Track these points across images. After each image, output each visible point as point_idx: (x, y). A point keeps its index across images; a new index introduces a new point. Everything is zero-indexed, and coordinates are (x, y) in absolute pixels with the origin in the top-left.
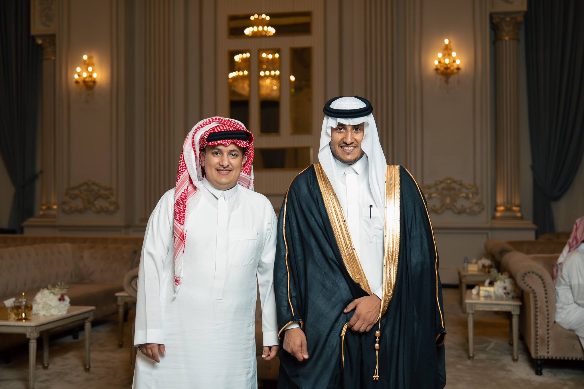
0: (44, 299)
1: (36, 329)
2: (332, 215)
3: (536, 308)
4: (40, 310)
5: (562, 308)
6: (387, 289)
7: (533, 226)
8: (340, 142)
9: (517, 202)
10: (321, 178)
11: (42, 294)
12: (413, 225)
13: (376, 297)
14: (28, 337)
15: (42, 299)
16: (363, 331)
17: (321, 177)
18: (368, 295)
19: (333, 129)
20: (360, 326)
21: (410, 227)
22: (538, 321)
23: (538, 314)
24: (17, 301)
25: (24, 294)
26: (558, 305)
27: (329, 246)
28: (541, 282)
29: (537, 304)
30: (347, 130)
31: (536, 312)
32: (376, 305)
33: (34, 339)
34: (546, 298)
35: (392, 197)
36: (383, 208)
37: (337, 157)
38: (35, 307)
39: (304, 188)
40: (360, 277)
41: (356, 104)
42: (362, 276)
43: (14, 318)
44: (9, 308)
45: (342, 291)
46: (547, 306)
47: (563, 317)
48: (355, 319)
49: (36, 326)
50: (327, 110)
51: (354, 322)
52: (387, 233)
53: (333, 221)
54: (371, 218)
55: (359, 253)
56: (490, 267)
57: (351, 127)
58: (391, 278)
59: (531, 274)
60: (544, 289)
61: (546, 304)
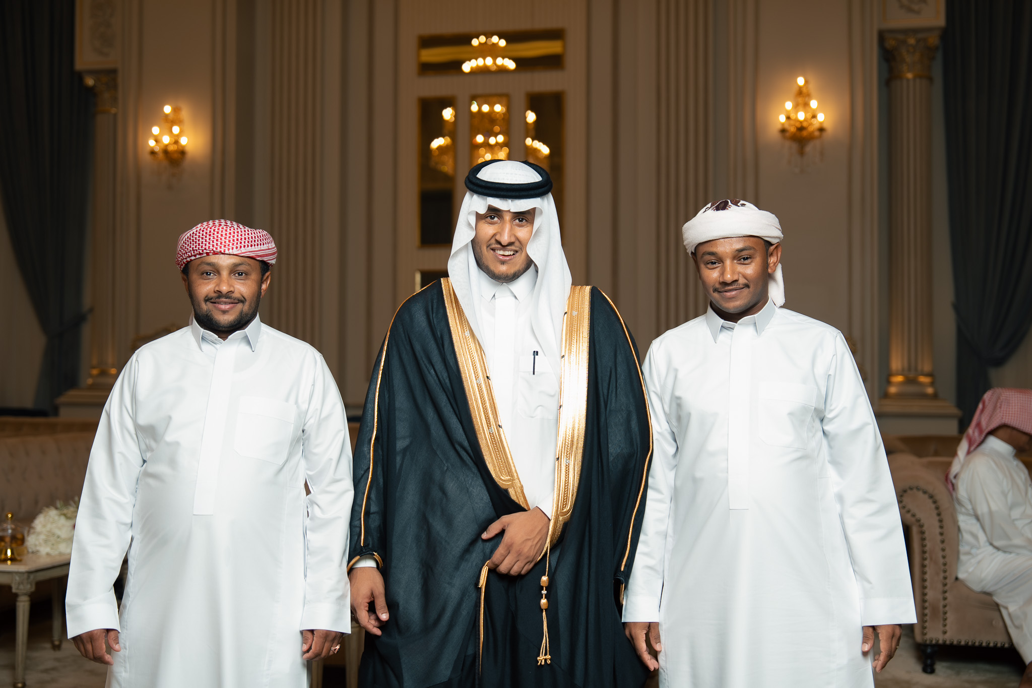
0: (49, 526)
1: (28, 577)
2: (466, 367)
3: (924, 552)
4: (40, 545)
5: (968, 553)
6: (560, 501)
7: (955, 411)
8: (490, 240)
9: (927, 368)
10: (452, 302)
11: (45, 517)
12: (611, 388)
13: (542, 513)
14: (14, 590)
15: (44, 526)
16: (517, 574)
17: (451, 300)
18: (523, 510)
19: (479, 217)
20: (510, 564)
21: (605, 392)
22: (927, 576)
23: (927, 562)
25: (10, 516)
26: (963, 548)
27: (458, 421)
28: (933, 506)
29: (925, 546)
30: (503, 219)
31: (924, 559)
32: (540, 528)
33: (25, 594)
34: (941, 534)
35: (575, 339)
36: (559, 358)
37: (483, 267)
38: (30, 540)
39: (420, 318)
40: (509, 478)
41: (526, 175)
42: (512, 476)
45: (476, 503)
46: (943, 550)
47: (971, 570)
48: (503, 552)
49: (30, 573)
50: (471, 182)
51: (501, 559)
52: (565, 402)
53: (466, 377)
54: (534, 374)
55: (508, 436)
57: (510, 214)
58: (568, 482)
59: (915, 490)
60: (937, 518)
61: (942, 546)
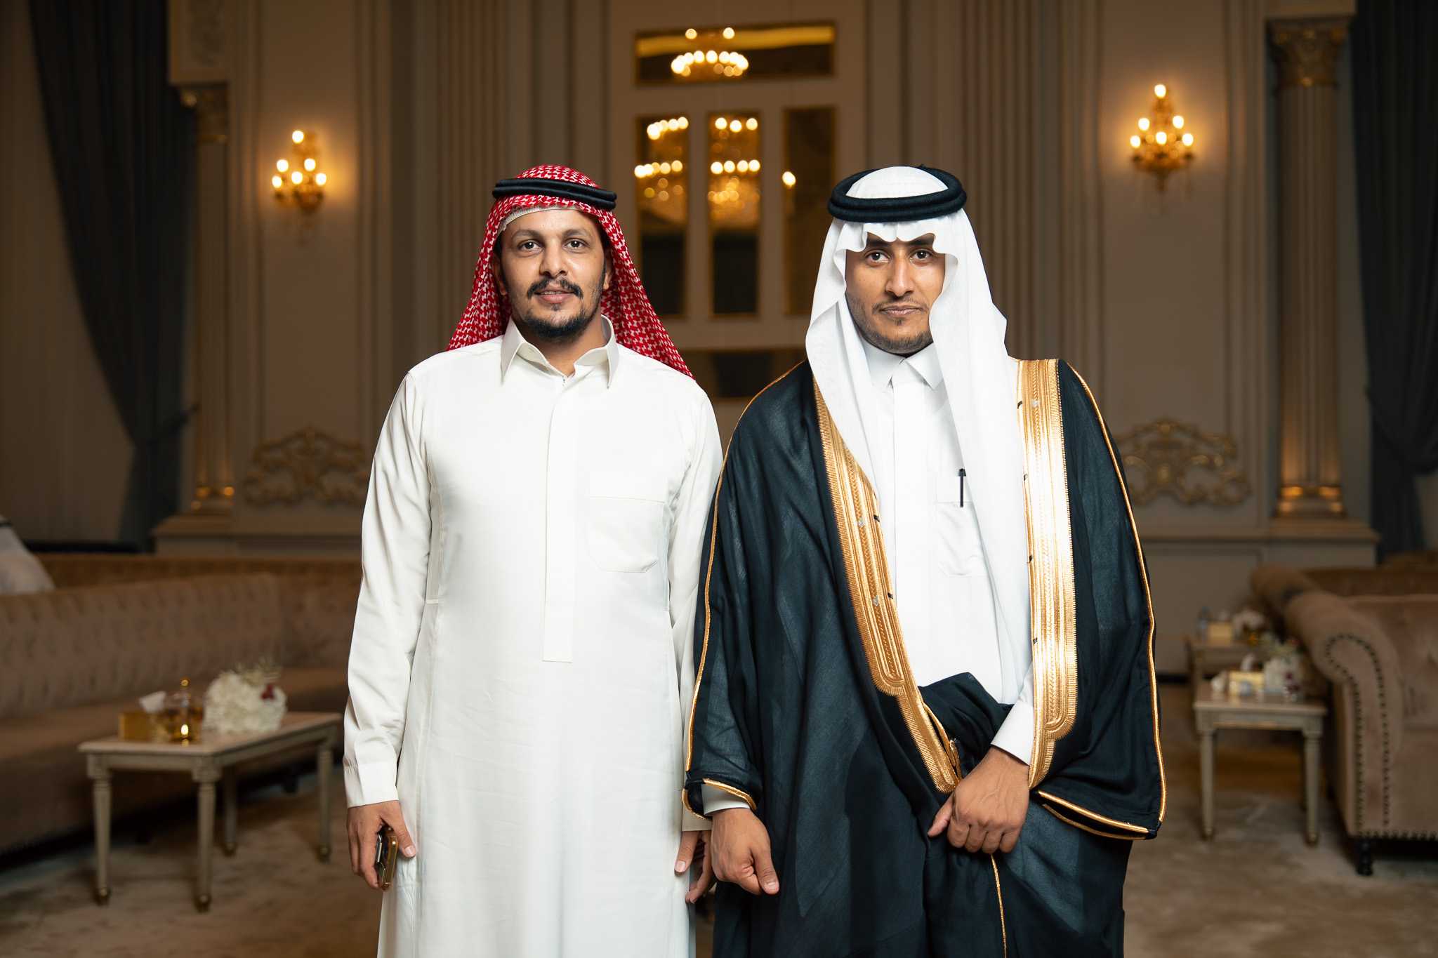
1: (213, 761)
2: (842, 498)
7: (1369, 534)
9: (1333, 476)
19: (854, 258)
28: (1370, 659)
29: (1360, 711)
30: (894, 256)
31: (1359, 728)
33: (209, 783)
35: (1042, 446)
49: (214, 755)
50: (839, 205)
53: (843, 516)
54: (962, 505)
56: (1261, 630)
57: (904, 246)
59: (1346, 639)
60: (1376, 674)
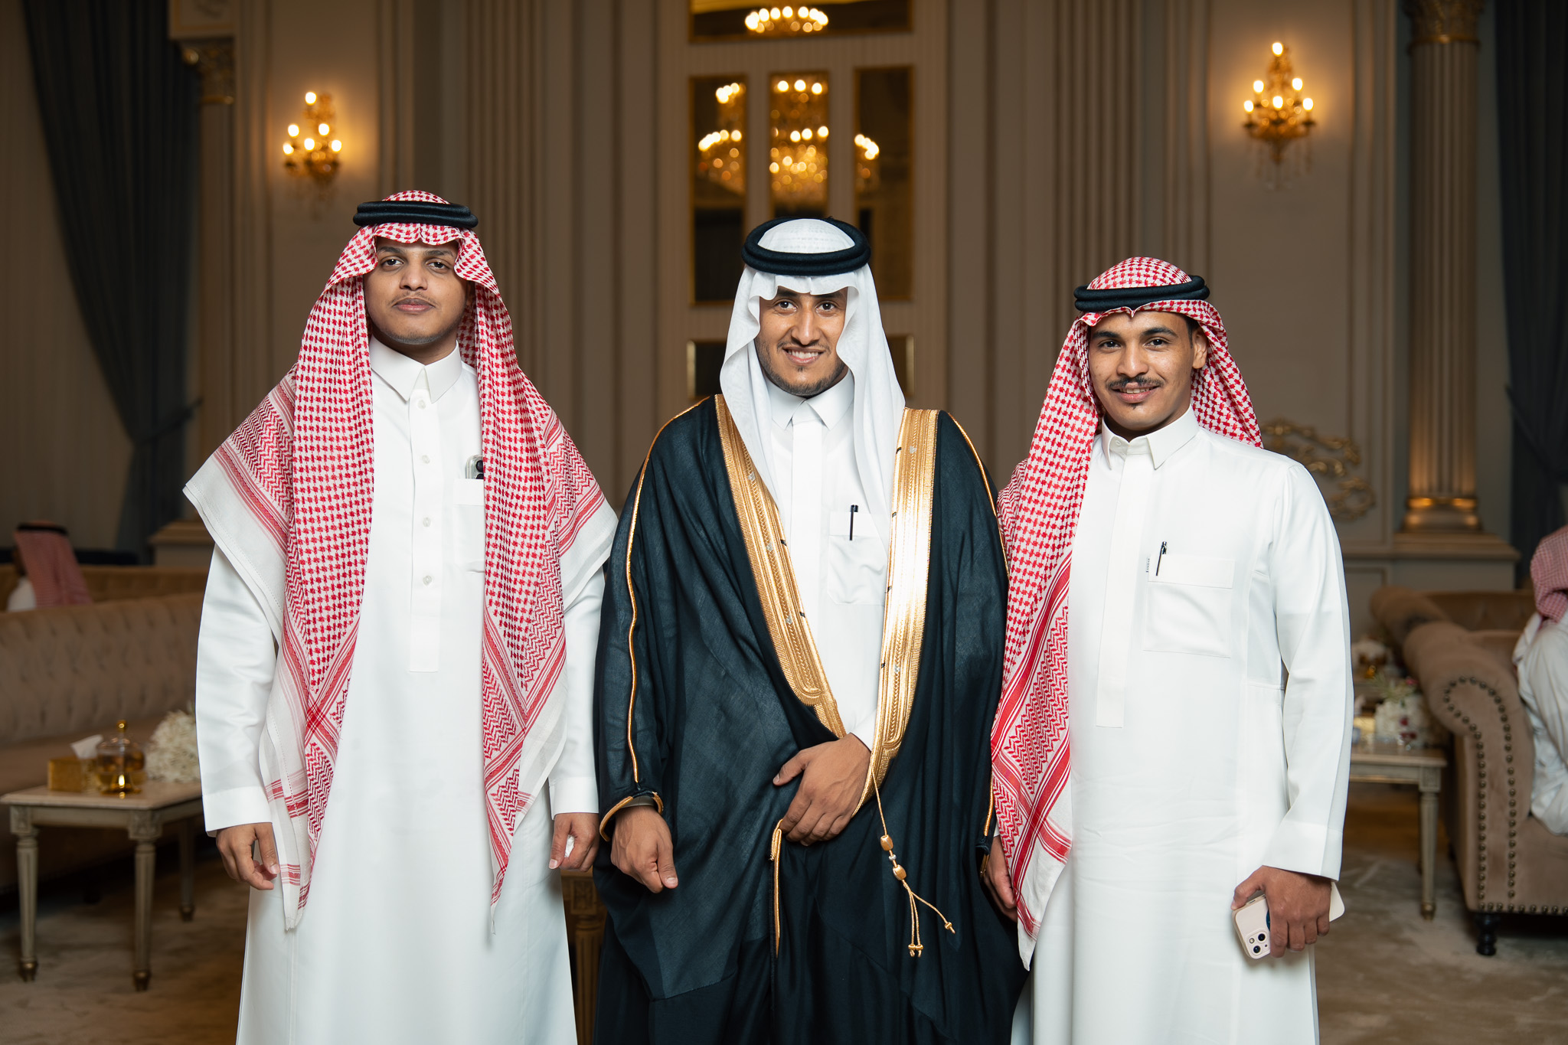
0: (177, 740)
1: (152, 817)
2: (750, 526)
3: (1481, 776)
4: (165, 768)
6: (886, 724)
7: (1509, 551)
8: (783, 337)
9: (1469, 486)
10: (728, 430)
11: (171, 725)
12: (963, 563)
13: (858, 741)
14: (132, 836)
15: (167, 739)
17: (728, 427)
18: (835, 739)
19: (764, 304)
20: (812, 820)
21: (955, 567)
22: (1485, 812)
23: (1485, 791)
24: (105, 744)
25: (122, 726)
27: (739, 602)
30: (801, 306)
31: (1481, 786)
32: (855, 765)
33: (148, 842)
34: (1508, 749)
35: (913, 489)
36: (888, 516)
37: (773, 377)
38: (152, 761)
39: (685, 456)
40: (816, 689)
41: (831, 240)
42: (821, 687)
43: (99, 789)
44: (84, 761)
45: (768, 726)
46: (1511, 772)
48: (801, 803)
49: (154, 810)
50: (749, 253)
51: (800, 813)
52: (895, 581)
53: (752, 544)
54: (851, 539)
55: (815, 628)
56: (1381, 662)
57: (812, 298)
58: (898, 699)
60: (1502, 725)
61: (1508, 766)
